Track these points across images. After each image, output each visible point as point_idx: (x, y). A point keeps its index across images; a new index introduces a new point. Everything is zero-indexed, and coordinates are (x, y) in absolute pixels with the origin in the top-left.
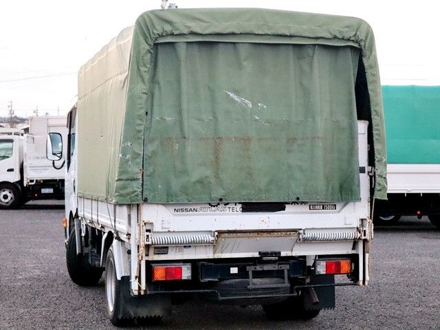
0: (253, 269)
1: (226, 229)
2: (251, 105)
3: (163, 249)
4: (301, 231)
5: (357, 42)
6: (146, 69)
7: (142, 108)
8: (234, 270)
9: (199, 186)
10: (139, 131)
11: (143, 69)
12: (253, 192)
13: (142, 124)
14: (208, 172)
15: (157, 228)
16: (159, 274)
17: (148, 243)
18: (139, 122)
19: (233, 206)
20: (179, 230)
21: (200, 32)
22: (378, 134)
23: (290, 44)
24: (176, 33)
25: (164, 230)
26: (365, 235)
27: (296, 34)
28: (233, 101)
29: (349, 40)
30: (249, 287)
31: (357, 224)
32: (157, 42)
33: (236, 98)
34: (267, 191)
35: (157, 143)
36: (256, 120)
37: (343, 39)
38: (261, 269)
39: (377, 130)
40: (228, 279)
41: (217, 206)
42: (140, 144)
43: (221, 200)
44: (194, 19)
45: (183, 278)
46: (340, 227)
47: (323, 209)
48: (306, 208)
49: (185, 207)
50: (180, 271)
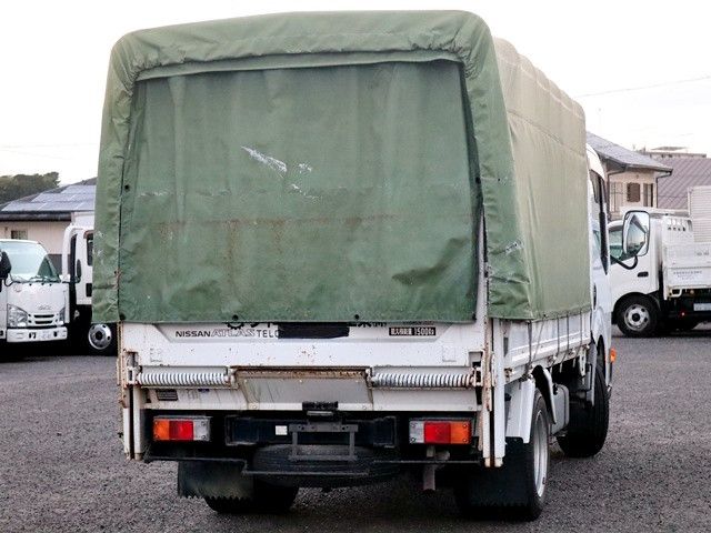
0: (300, 430)
1: (246, 364)
2: (284, 169)
3: (168, 392)
4: (367, 371)
5: (454, 52)
6: (122, 121)
7: (114, 179)
8: (281, 430)
9: (200, 296)
10: (112, 215)
11: (117, 121)
12: (288, 306)
13: (115, 204)
14: (217, 274)
15: (143, 360)
16: (162, 431)
17: (131, 382)
18: (112, 201)
19: (265, 327)
20: (176, 364)
21: (201, 58)
22: (492, 207)
23: (353, 65)
24: (165, 62)
25: (153, 364)
26: (479, 380)
27: (353, 48)
28: (255, 161)
29: (440, 50)
30: (290, 458)
31: (464, 360)
32: (139, 79)
33: (260, 157)
34: (314, 304)
35: (144, 231)
36: (295, 191)
37: (430, 49)
38: (313, 430)
39: (489, 199)
40: (273, 444)
41: (239, 327)
42: (114, 233)
43: (236, 317)
44: (195, 38)
45: (195, 439)
46: (433, 364)
47: (413, 334)
48: (383, 333)
49: (190, 329)
50: (190, 427)
